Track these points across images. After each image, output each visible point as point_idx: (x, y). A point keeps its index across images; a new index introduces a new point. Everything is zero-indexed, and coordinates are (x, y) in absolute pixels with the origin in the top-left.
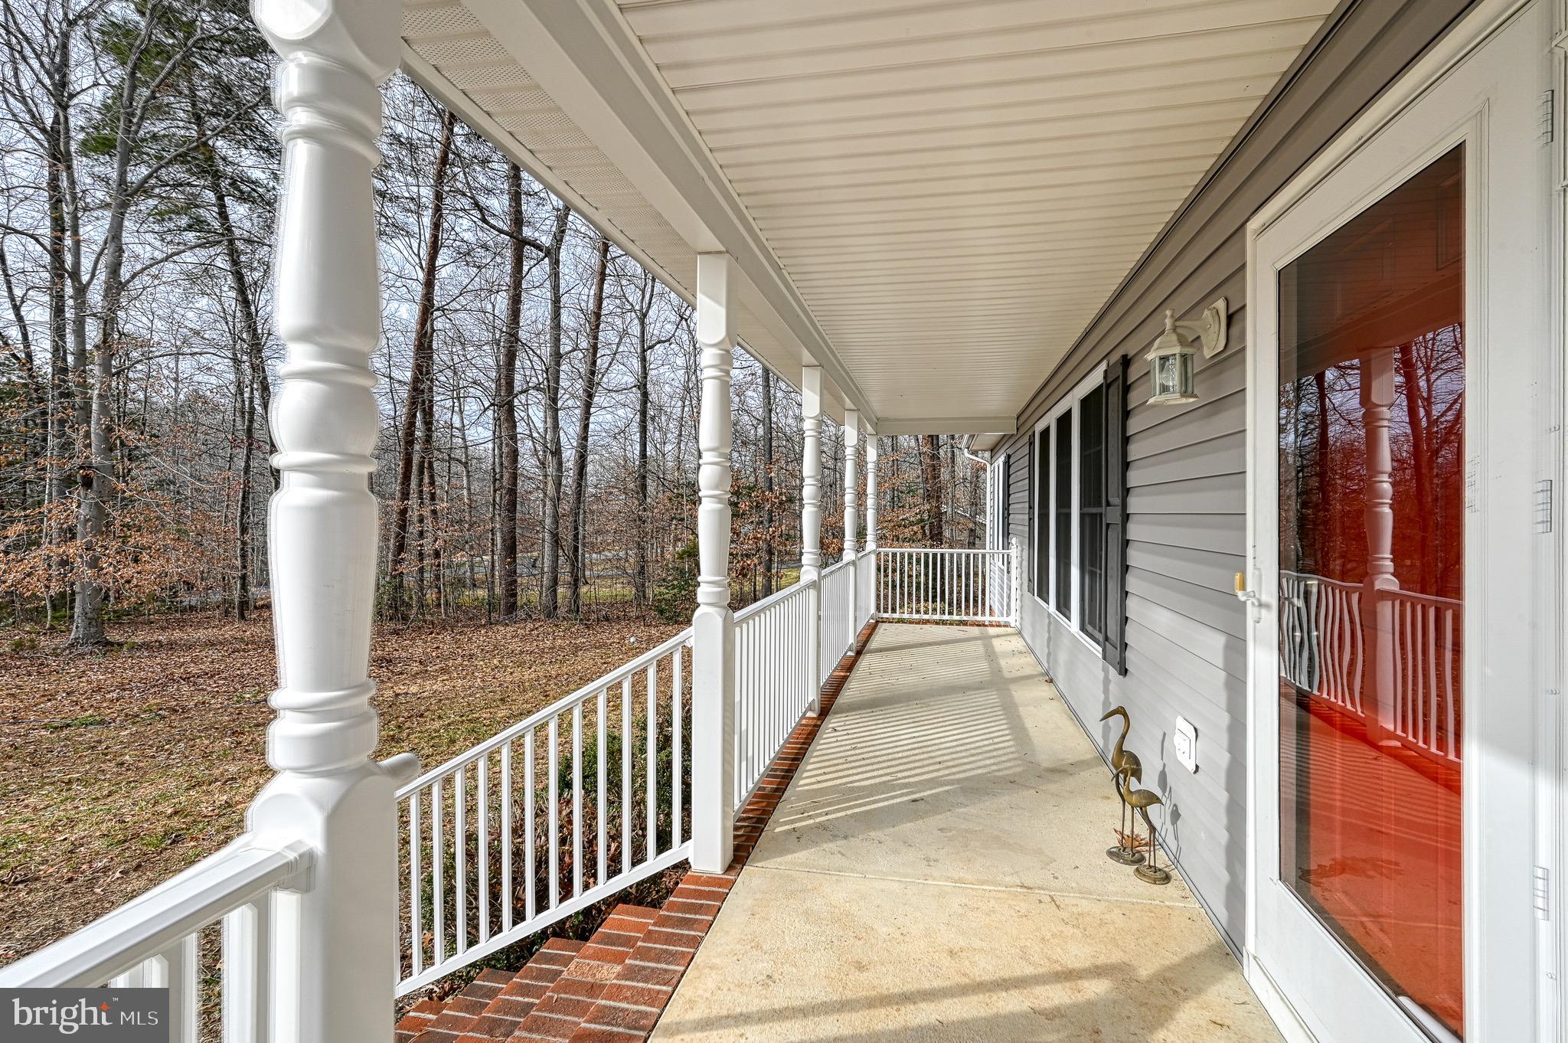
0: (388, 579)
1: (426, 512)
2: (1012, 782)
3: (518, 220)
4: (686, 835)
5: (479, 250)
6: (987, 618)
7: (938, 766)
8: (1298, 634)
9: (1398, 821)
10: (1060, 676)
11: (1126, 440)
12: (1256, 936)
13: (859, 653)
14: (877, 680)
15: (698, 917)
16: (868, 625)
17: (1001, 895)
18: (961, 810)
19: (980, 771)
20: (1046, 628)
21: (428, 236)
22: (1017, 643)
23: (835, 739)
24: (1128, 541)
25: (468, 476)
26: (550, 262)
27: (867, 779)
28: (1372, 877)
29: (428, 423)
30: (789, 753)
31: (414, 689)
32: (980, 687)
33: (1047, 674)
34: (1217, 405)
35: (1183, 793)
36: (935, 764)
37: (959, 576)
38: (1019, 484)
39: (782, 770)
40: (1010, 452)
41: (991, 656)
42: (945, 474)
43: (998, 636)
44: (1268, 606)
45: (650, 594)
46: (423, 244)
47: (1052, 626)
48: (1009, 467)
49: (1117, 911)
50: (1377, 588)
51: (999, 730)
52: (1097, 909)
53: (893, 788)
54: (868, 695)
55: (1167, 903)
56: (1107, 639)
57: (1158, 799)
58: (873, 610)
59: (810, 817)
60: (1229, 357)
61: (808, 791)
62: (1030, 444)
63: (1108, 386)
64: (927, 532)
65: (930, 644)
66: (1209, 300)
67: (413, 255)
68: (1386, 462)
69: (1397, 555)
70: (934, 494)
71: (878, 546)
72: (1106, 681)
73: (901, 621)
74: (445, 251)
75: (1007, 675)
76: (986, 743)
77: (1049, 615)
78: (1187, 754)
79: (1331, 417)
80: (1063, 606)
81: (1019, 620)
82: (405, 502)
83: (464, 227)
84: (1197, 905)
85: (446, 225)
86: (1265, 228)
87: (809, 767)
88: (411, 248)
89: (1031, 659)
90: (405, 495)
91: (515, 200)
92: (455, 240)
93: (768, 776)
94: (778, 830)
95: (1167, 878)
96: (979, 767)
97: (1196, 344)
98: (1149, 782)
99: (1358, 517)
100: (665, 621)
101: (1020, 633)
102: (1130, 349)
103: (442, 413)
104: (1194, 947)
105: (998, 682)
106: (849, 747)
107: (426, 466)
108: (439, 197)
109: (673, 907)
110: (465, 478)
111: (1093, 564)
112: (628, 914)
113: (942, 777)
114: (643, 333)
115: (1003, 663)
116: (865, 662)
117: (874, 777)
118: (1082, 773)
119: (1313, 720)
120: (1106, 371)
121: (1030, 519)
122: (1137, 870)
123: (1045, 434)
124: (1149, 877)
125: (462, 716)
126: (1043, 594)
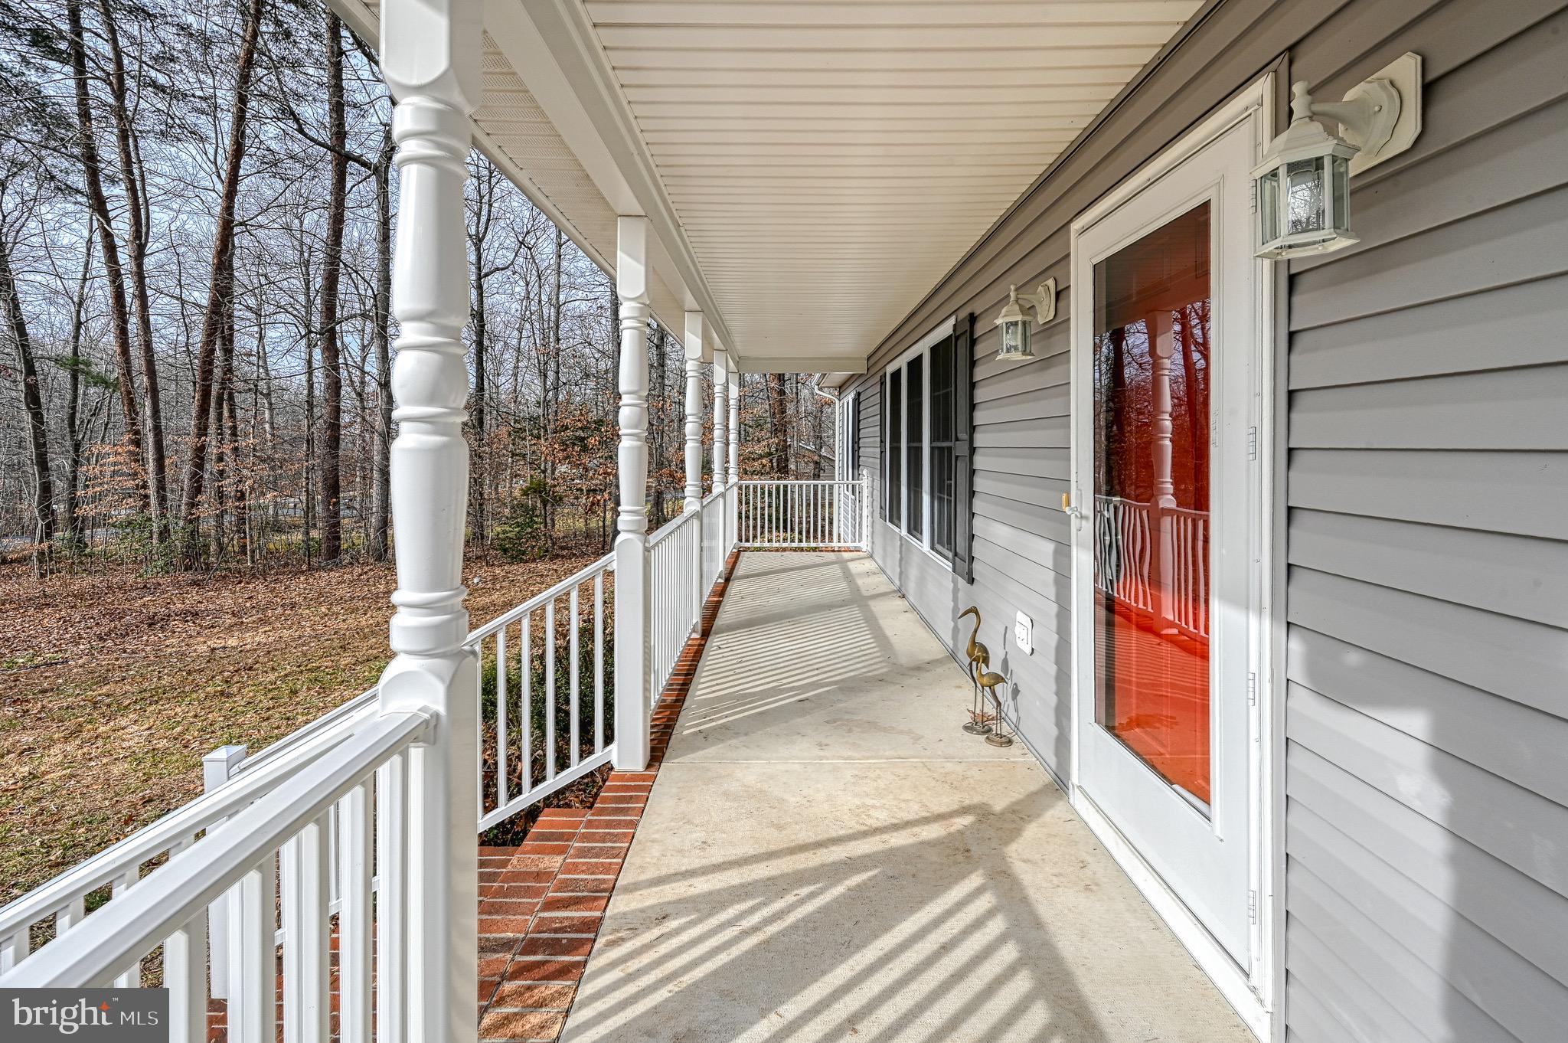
0: (181, 523)
1: (227, 449)
2: (881, 680)
3: (340, 134)
4: (609, 739)
5: (288, 161)
6: (835, 544)
7: (816, 672)
8: (1107, 538)
9: (1173, 686)
10: (911, 589)
11: (973, 386)
12: (1079, 770)
13: (728, 580)
14: (749, 603)
15: (629, 805)
16: (732, 554)
17: (884, 765)
18: (841, 705)
19: (852, 674)
20: (898, 550)
21: (227, 142)
22: (869, 565)
23: (721, 656)
24: (974, 470)
25: (271, 409)
26: (377, 180)
27: (756, 686)
28: (1158, 728)
29: (228, 351)
30: (681, 670)
31: (232, 642)
32: (843, 604)
33: (899, 591)
34: (1046, 363)
35: (1020, 674)
36: (814, 670)
37: (808, 505)
38: (870, 420)
39: (678, 684)
40: (860, 389)
41: (848, 577)
42: (791, 409)
43: (852, 560)
44: (1086, 518)
45: (490, 533)
46: (221, 151)
47: (904, 548)
48: (859, 403)
49: (976, 769)
50: (1161, 506)
51: (864, 639)
52: (959, 769)
53: (782, 691)
54: (744, 617)
55: (1012, 760)
56: (956, 554)
57: (1003, 679)
58: (735, 540)
59: (712, 720)
60: (1059, 323)
61: (705, 699)
62: (882, 384)
63: (957, 338)
64: (775, 464)
65: (792, 569)
66: (1041, 278)
67: (208, 163)
68: (1167, 403)
69: (1177, 481)
70: (781, 428)
71: (741, 479)
72: (956, 590)
73: (758, 549)
74: (247, 160)
75: (865, 594)
76: (855, 650)
77: (901, 537)
78: (1025, 641)
79: (1127, 359)
80: (915, 528)
81: (870, 545)
82: (203, 438)
83: (269, 133)
84: (1034, 759)
85: (248, 131)
86: (1085, 230)
87: (702, 680)
88: (206, 154)
89: (883, 578)
90: (202, 431)
91: (337, 112)
92: (259, 148)
93: (668, 690)
94: (685, 733)
95: (1010, 742)
96: (851, 671)
97: (1031, 311)
98: (995, 667)
99: (1146, 448)
100: (509, 560)
101: (871, 556)
102: (977, 307)
103: (245, 341)
104: (1033, 787)
105: (858, 599)
106: (735, 661)
107: (227, 397)
108: (242, 100)
109: (605, 800)
110: (267, 412)
111: (941, 491)
112: (556, 815)
113: (821, 680)
114: (479, 258)
115: (860, 582)
116: (734, 588)
117: (762, 685)
118: (937, 670)
119: (1117, 619)
120: (955, 326)
121: (881, 452)
122: (987, 738)
123: (896, 375)
124: (996, 742)
125: (299, 666)
126: (895, 518)
